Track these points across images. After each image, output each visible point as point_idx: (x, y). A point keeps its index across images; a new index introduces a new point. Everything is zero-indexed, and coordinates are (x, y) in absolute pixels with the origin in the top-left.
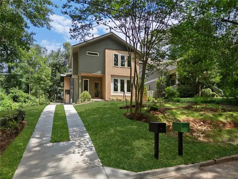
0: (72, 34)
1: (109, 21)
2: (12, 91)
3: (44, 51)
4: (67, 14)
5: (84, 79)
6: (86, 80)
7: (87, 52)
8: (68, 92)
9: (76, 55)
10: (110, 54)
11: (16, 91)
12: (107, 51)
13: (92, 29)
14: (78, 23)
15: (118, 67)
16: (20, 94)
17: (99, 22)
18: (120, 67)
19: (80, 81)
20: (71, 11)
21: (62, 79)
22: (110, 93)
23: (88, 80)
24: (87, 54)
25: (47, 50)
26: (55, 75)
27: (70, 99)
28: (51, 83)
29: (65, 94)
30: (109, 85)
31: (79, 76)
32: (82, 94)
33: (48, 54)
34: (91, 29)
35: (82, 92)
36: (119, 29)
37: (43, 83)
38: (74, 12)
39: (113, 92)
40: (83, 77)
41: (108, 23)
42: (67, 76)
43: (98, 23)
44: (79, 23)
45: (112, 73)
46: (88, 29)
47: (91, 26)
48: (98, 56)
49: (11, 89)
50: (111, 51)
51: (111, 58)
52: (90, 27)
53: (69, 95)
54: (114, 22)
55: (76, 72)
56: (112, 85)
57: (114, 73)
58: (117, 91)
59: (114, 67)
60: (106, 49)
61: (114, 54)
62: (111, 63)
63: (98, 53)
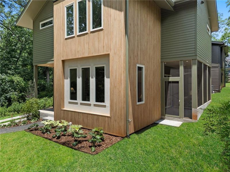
7: (41, 23)
12: (55, 7)
15: (74, 37)
18: (78, 36)
22: (60, 104)
30: (59, 85)
39: (69, 103)
45: (63, 56)
48: (53, 24)
50: (61, 4)
56: (67, 83)
57: (67, 55)
58: (76, 100)
59: (66, 39)
60: (54, 3)
61: (65, 9)
62: (62, 32)
63: (53, 19)
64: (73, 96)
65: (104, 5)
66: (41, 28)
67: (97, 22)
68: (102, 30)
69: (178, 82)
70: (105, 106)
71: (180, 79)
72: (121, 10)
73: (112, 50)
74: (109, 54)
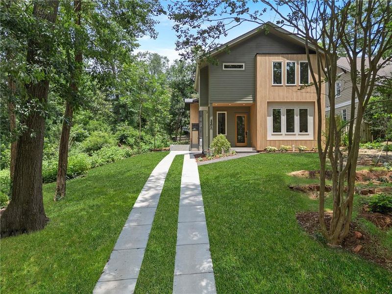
0: (183, 51)
1: (265, 11)
2: (120, 128)
3: (164, 63)
4: (165, 13)
5: (218, 112)
6: (223, 113)
7: (224, 64)
8: (196, 127)
9: (204, 72)
10: (265, 64)
11: (124, 128)
12: (259, 58)
13: (226, 35)
14: (190, 28)
15: (282, 86)
16: (129, 133)
17: (240, 16)
18: (286, 86)
19: (211, 118)
20: (172, 5)
21: (188, 106)
22: (266, 136)
23: (226, 112)
24: (224, 69)
25: (168, 61)
26: (177, 100)
27: (199, 139)
28: (169, 116)
29: (192, 130)
30: (264, 121)
31: (209, 107)
32: (215, 140)
33: (170, 67)
34: (222, 36)
35: (215, 136)
36: (289, 24)
37: (159, 115)
38: (178, 6)
39: (272, 135)
40: (216, 109)
41: (261, 14)
42: (194, 102)
43: (237, 20)
44: (194, 27)
45: (269, 99)
46: (215, 36)
47: (221, 28)
48: (244, 69)
49: (119, 125)
50: (267, 58)
51: (267, 70)
52: (220, 32)
53: (197, 132)
54: (277, 11)
55: (205, 101)
56: (270, 120)
57: (274, 98)
58: (280, 132)
59: (273, 86)
60: (258, 55)
61: (272, 63)
62: (268, 80)
63: (244, 64)
64: (277, 129)
70: (309, 135)
74: (314, 102)
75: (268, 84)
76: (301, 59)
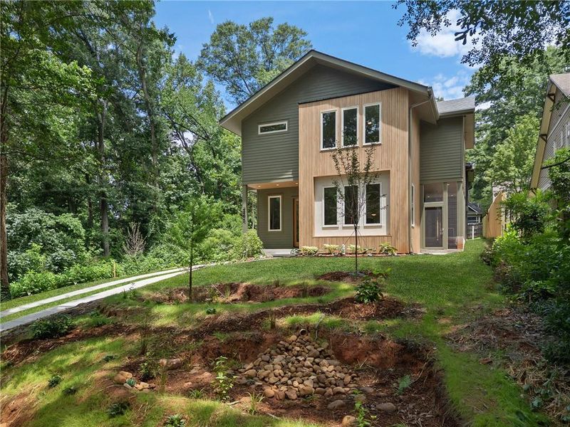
5: (269, 197)
6: (276, 199)
7: (260, 126)
10: (311, 118)
12: (302, 111)
15: (336, 150)
18: (343, 149)
19: (244, 206)
22: (312, 231)
23: (280, 196)
30: (309, 208)
39: (324, 229)
40: (267, 192)
45: (316, 172)
48: (286, 130)
50: (314, 108)
51: (314, 127)
56: (319, 207)
57: (323, 171)
58: (336, 224)
59: (322, 152)
60: (300, 106)
61: (322, 115)
62: (314, 143)
63: (286, 123)
65: (383, 121)
66: (259, 133)
67: (372, 137)
68: (380, 145)
69: (441, 208)
70: (380, 227)
71: (444, 204)
72: (404, 129)
73: (393, 166)
74: (389, 171)
75: (314, 149)
76: (368, 101)
